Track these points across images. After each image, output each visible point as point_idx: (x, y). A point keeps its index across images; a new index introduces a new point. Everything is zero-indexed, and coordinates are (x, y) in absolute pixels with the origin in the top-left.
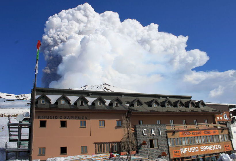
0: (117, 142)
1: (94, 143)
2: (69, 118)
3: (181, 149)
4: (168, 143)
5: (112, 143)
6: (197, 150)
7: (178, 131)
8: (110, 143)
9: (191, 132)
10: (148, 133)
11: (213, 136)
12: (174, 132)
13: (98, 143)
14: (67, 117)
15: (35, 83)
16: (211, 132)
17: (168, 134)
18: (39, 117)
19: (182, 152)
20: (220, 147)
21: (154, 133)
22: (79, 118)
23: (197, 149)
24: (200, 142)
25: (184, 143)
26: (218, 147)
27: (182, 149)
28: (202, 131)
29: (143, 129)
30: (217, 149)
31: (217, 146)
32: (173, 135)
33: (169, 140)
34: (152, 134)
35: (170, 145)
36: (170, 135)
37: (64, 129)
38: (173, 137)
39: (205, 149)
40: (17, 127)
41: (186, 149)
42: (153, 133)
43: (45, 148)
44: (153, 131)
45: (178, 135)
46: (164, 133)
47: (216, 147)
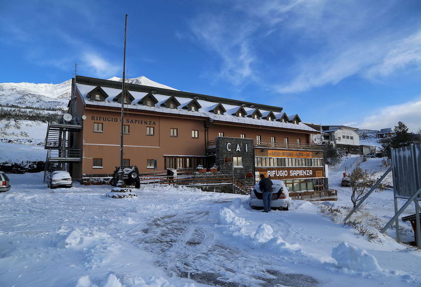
3: (268, 171)
6: (286, 174)
9: (281, 152)
10: (232, 148)
14: (130, 121)
15: (124, 73)
16: (304, 155)
17: (255, 151)
18: (93, 118)
19: (269, 175)
20: (311, 173)
21: (239, 149)
23: (286, 172)
25: (272, 165)
26: (309, 173)
27: (270, 171)
28: (295, 153)
29: (227, 143)
33: (255, 159)
34: (237, 150)
35: (256, 165)
39: (296, 173)
40: (58, 130)
41: (274, 171)
43: (102, 159)
44: (238, 146)
45: (266, 154)
46: (251, 150)
47: (307, 172)
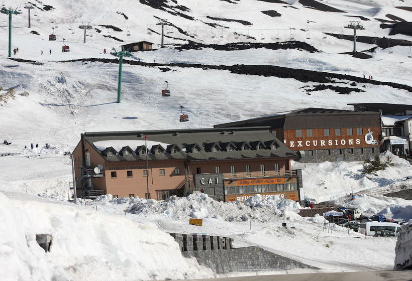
0: (169, 190)
1: (156, 190)
2: (134, 168)
3: (237, 197)
4: (224, 191)
5: (164, 191)
7: (236, 180)
8: (162, 191)
9: (250, 181)
11: (276, 185)
12: (231, 181)
13: (160, 191)
14: (132, 168)
16: (274, 181)
17: (225, 182)
18: (110, 169)
22: (142, 168)
24: (260, 191)
25: (241, 192)
27: (239, 197)
28: (264, 180)
29: (201, 178)
32: (229, 183)
33: (225, 188)
35: (226, 193)
36: (226, 183)
37: (130, 178)
38: (231, 185)
41: (242, 197)
42: (211, 181)
43: (118, 195)
45: (235, 184)
46: (221, 182)
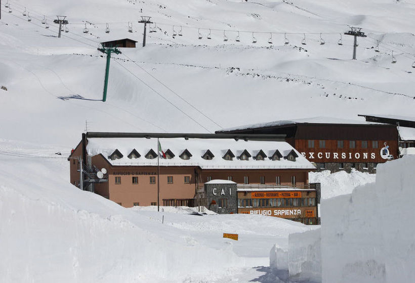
1: (163, 200)
2: (140, 174)
3: (251, 211)
4: (237, 204)
6: (270, 213)
7: (251, 192)
9: (265, 193)
10: (217, 193)
11: (292, 199)
12: (245, 193)
13: (167, 200)
14: (138, 173)
16: (291, 194)
17: (239, 194)
18: (114, 174)
20: (300, 213)
21: (224, 193)
22: (149, 174)
24: (275, 205)
26: (297, 212)
28: (280, 193)
29: (213, 188)
30: (295, 214)
31: (295, 210)
33: (239, 200)
34: (222, 193)
35: (239, 206)
38: (245, 197)
39: (280, 213)
41: (256, 211)
44: (223, 190)
45: (249, 196)
46: (235, 194)
47: (294, 212)
